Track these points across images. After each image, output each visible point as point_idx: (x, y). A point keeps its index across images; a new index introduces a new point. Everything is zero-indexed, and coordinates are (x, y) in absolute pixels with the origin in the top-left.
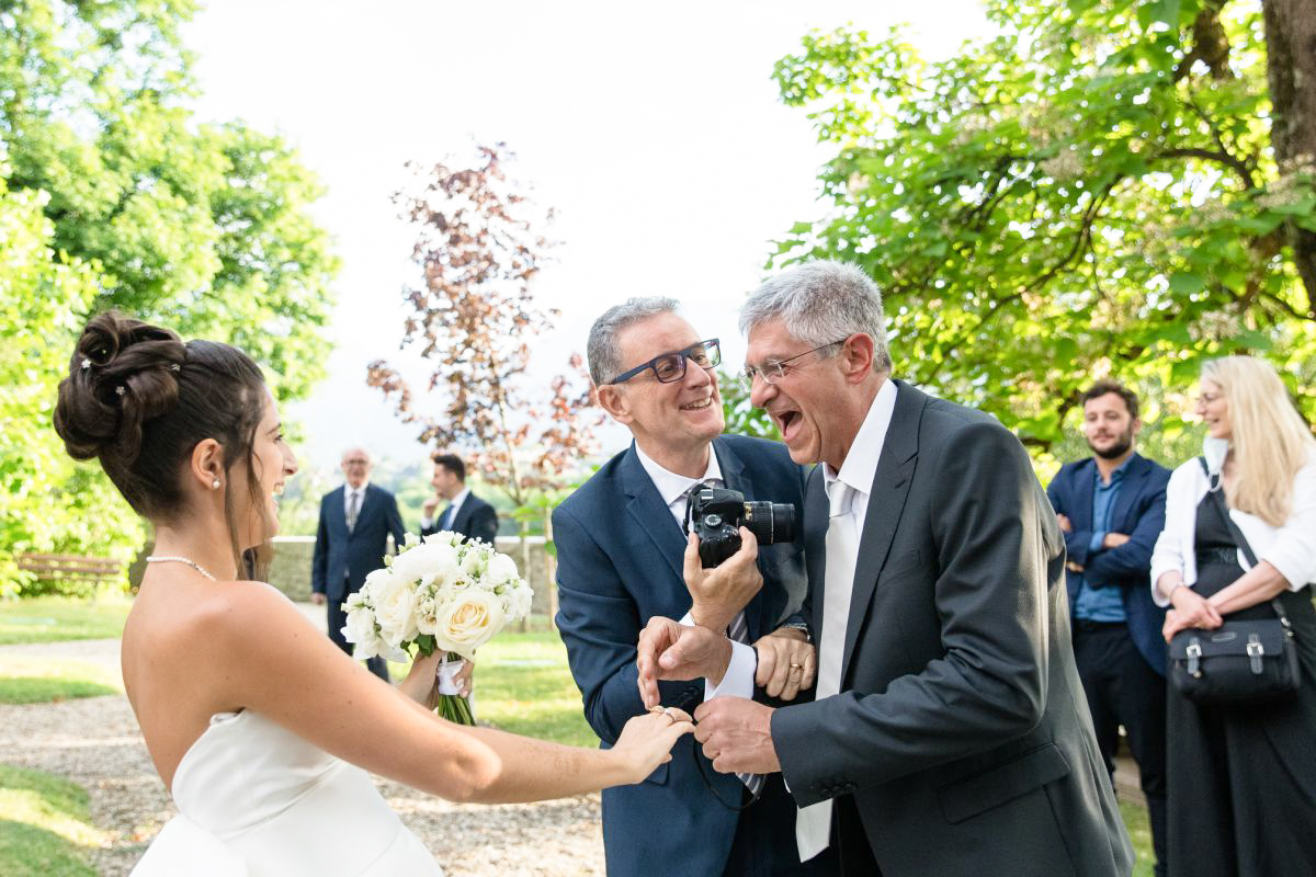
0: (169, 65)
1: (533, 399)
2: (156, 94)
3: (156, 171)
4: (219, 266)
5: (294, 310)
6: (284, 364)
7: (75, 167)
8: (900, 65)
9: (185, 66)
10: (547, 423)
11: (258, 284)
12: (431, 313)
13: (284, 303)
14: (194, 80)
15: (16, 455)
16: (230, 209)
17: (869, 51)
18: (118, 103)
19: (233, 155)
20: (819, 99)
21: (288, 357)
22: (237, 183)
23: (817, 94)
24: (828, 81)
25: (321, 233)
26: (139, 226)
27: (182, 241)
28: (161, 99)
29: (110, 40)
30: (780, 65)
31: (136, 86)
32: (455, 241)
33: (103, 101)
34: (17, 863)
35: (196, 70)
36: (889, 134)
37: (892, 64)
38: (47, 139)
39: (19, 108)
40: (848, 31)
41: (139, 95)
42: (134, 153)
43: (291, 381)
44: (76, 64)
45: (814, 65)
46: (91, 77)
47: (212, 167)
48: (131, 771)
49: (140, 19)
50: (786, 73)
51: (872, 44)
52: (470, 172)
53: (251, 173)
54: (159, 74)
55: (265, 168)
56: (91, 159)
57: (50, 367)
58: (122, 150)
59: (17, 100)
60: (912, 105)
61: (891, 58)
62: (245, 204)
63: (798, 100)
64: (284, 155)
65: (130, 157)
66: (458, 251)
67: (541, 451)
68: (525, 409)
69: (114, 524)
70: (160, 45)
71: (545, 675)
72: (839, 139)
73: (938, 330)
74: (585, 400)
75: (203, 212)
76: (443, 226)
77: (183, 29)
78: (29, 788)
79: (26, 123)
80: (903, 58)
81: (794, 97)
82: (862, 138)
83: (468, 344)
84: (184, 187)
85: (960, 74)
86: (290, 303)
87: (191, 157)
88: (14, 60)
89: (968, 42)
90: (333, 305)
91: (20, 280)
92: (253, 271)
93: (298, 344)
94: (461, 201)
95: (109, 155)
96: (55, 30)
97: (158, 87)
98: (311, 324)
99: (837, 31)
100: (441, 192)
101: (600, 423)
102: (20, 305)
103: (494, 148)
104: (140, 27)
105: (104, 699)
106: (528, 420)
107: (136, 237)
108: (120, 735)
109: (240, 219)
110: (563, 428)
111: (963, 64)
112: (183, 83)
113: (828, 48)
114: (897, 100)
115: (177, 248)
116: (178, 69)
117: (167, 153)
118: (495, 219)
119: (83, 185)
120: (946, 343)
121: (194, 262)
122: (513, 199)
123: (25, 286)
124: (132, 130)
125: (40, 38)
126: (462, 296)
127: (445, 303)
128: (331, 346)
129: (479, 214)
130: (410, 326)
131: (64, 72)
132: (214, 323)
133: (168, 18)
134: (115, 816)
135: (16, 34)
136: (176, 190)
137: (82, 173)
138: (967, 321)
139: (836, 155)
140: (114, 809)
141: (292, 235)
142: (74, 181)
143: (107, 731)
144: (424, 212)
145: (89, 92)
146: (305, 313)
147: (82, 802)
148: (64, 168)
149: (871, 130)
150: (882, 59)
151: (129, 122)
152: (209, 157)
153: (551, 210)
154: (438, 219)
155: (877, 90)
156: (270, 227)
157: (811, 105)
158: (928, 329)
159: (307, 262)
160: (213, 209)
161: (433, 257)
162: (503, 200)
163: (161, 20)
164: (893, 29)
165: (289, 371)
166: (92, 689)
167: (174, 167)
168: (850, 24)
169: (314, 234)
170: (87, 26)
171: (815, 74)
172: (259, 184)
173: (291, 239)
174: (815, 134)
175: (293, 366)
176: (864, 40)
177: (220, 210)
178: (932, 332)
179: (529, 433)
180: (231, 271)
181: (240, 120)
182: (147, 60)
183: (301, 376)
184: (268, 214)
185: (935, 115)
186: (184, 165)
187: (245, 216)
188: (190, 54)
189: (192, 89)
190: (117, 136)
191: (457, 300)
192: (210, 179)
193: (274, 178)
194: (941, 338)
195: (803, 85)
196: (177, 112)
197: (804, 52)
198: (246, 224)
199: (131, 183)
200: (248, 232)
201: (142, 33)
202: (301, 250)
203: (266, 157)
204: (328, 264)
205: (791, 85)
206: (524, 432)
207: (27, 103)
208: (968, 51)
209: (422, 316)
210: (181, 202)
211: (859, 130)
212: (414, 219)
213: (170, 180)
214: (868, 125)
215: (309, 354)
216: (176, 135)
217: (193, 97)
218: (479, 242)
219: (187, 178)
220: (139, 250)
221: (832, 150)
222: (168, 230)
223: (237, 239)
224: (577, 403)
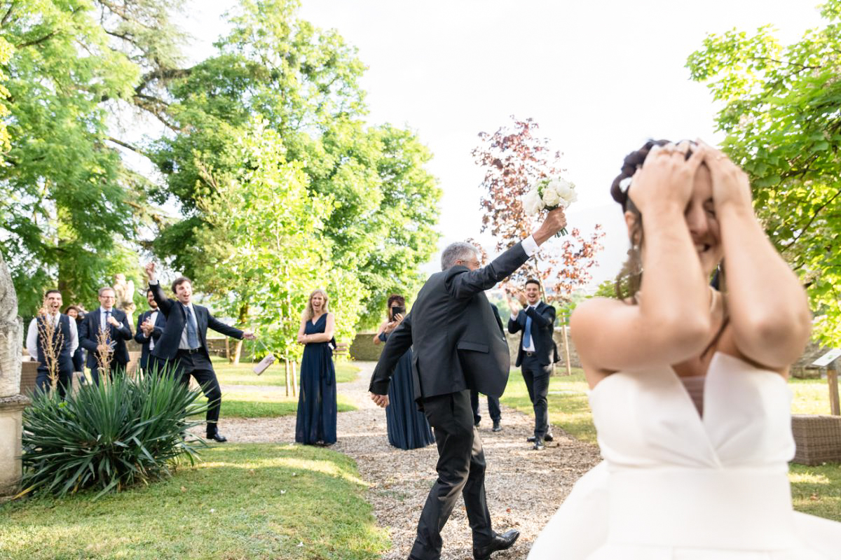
0: (352, 100)
1: (552, 255)
2: (347, 114)
3: (350, 153)
4: (384, 197)
5: (419, 216)
6: (416, 245)
7: (312, 153)
8: (765, 51)
9: (360, 100)
10: (561, 267)
11: (402, 205)
12: (498, 211)
13: (415, 214)
14: (364, 106)
15: (301, 294)
16: (387, 168)
17: (746, 44)
18: (330, 120)
19: (386, 142)
20: (716, 75)
21: (418, 242)
22: (388, 156)
23: (714, 72)
24: (720, 64)
25: (432, 177)
26: (344, 180)
27: (364, 186)
28: (349, 117)
29: (324, 89)
30: (692, 58)
31: (337, 112)
32: (506, 173)
33: (323, 120)
34: (332, 501)
35: (365, 101)
36: (758, 91)
37: (760, 51)
38: (298, 140)
39: (284, 127)
40: (733, 33)
41: (339, 116)
42: (339, 144)
43: (420, 253)
44: (308, 103)
45: (712, 56)
46: (316, 108)
47: (377, 148)
48: (374, 450)
49: (337, 77)
50: (695, 62)
51: (747, 40)
52: (513, 136)
53: (395, 149)
54: (348, 104)
55: (402, 147)
56: (319, 149)
57: (313, 249)
58: (333, 143)
59: (283, 123)
60: (774, 72)
61: (759, 47)
62: (392, 166)
63: (703, 77)
64: (411, 139)
65: (337, 146)
66: (508, 179)
67: (557, 281)
68: (548, 259)
69: (342, 326)
70: (347, 90)
71: (574, 399)
72: (727, 97)
73: (811, 198)
74: (582, 254)
75: (373, 172)
76: (500, 167)
77: (358, 80)
78: (329, 459)
79: (288, 134)
80: (768, 46)
81: (700, 75)
82: (742, 96)
83: (518, 227)
84: (364, 159)
85: (803, 51)
86: (417, 214)
87: (366, 144)
88: (280, 103)
89: (809, 31)
90: (438, 214)
91: (295, 206)
92: (399, 200)
93: (422, 235)
94: (509, 152)
95: (327, 146)
96: (299, 85)
97: (348, 111)
98: (427, 224)
99: (726, 35)
100: (498, 149)
101: (590, 266)
102: (297, 219)
103: (526, 122)
104: (337, 82)
105: (351, 412)
106: (550, 265)
107: (343, 186)
108: (364, 431)
109: (390, 174)
110: (570, 269)
111: (806, 46)
112: (359, 108)
113: (721, 44)
114: (763, 71)
115: (362, 190)
116: (357, 101)
117: (355, 143)
118: (528, 161)
119: (316, 161)
120: (816, 205)
121: (371, 196)
122: (536, 149)
123: (298, 209)
124: (337, 133)
125: (292, 91)
126: (512, 201)
127: (503, 206)
128: (439, 235)
129: (519, 159)
130: (486, 220)
131: (304, 107)
132: (383, 226)
133: (351, 76)
134: (372, 474)
135: (280, 91)
136: (360, 161)
137: (316, 156)
138: (830, 192)
139: (725, 106)
140: (370, 471)
141: (417, 180)
142: (312, 160)
143: (357, 429)
144: (490, 159)
145: (316, 118)
146: (425, 219)
147: (354, 467)
148: (307, 154)
149: (748, 89)
150: (753, 48)
151: (336, 129)
152: (375, 143)
153: (558, 153)
154: (497, 163)
155: (752, 66)
156: (406, 176)
157: (710, 79)
158: (805, 198)
159: (425, 193)
160: (378, 169)
161: (495, 182)
162: (532, 150)
163: (348, 76)
164: (760, 30)
165: (420, 248)
166: (344, 408)
167: (358, 149)
168: (734, 29)
169: (428, 178)
170: (312, 84)
171: (712, 62)
172: (399, 155)
173: (416, 182)
174: (713, 96)
175: (421, 246)
176: (743, 37)
177: (381, 169)
178: (808, 199)
179: (551, 272)
180: (389, 201)
181: (387, 124)
182: (342, 98)
183: (424, 250)
184: (406, 170)
185: (787, 77)
186: (364, 148)
187: (393, 172)
188: (362, 92)
189: (364, 111)
190: (331, 136)
191: (509, 205)
192: (375, 154)
193: (406, 151)
194: (814, 202)
195: (705, 68)
196: (358, 122)
197: (705, 49)
198: (394, 176)
199: (339, 159)
200: (394, 180)
201: (339, 84)
202: (421, 187)
203: (402, 141)
204: (435, 193)
205: (698, 69)
206: (549, 272)
207: (287, 124)
208: (810, 37)
209: (493, 213)
210: (363, 167)
211: (740, 91)
212: (485, 164)
213: (357, 156)
214: (745, 87)
215: (428, 240)
216: (358, 133)
217: (365, 114)
218: (520, 172)
219: (365, 155)
220: (345, 192)
221: (722, 104)
222: (358, 181)
223: (390, 184)
224: (577, 255)
